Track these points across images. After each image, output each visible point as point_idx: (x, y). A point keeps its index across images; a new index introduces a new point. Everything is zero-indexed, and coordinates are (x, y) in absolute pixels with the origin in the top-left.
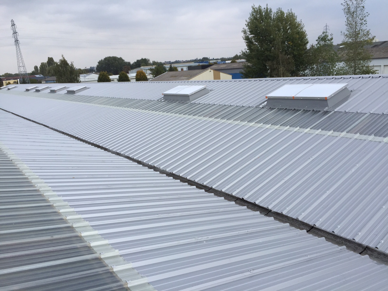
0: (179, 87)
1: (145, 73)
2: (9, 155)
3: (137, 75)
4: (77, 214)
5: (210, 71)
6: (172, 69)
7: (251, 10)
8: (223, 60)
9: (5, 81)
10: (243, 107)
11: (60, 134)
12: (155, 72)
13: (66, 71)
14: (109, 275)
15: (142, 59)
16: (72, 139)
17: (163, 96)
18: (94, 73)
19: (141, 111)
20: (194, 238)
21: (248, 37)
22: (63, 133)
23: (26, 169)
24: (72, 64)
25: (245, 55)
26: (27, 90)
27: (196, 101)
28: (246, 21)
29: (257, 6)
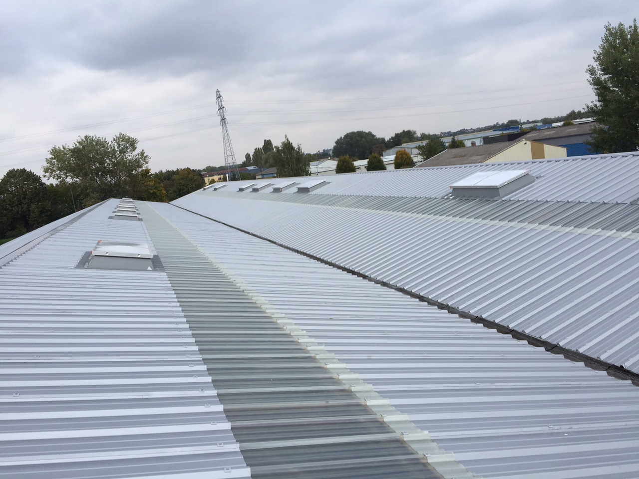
0: (478, 173)
1: (410, 153)
2: (238, 283)
3: (396, 158)
4: (351, 372)
5: (526, 143)
6: (456, 145)
7: (603, 33)
8: (547, 122)
9: (208, 178)
10: (604, 203)
11: (294, 253)
12: (426, 151)
13: (291, 158)
14: (421, 467)
15: (404, 131)
16: (312, 261)
17: (452, 189)
18: (329, 158)
19: (415, 215)
20: (547, 426)
21: (599, 79)
22: (298, 252)
23: (265, 304)
24: (299, 148)
25: (591, 112)
26: (241, 190)
27: (511, 197)
28: (595, 52)
29: (615, 24)
